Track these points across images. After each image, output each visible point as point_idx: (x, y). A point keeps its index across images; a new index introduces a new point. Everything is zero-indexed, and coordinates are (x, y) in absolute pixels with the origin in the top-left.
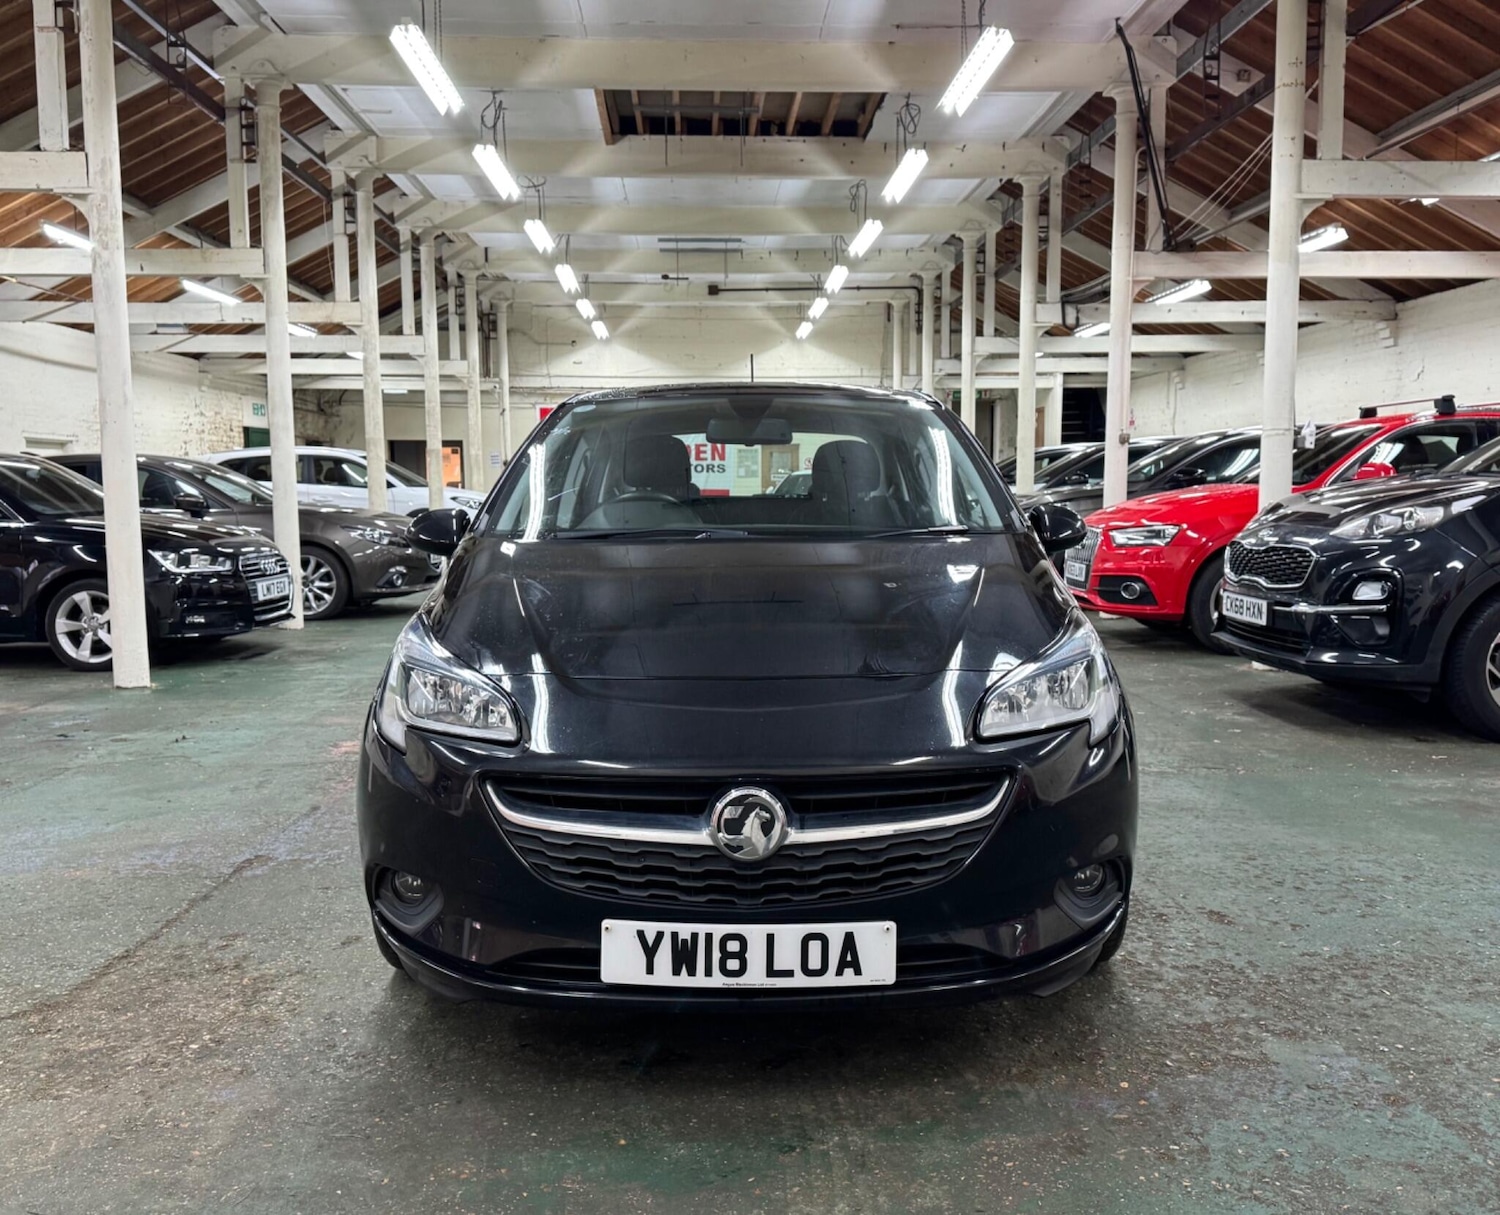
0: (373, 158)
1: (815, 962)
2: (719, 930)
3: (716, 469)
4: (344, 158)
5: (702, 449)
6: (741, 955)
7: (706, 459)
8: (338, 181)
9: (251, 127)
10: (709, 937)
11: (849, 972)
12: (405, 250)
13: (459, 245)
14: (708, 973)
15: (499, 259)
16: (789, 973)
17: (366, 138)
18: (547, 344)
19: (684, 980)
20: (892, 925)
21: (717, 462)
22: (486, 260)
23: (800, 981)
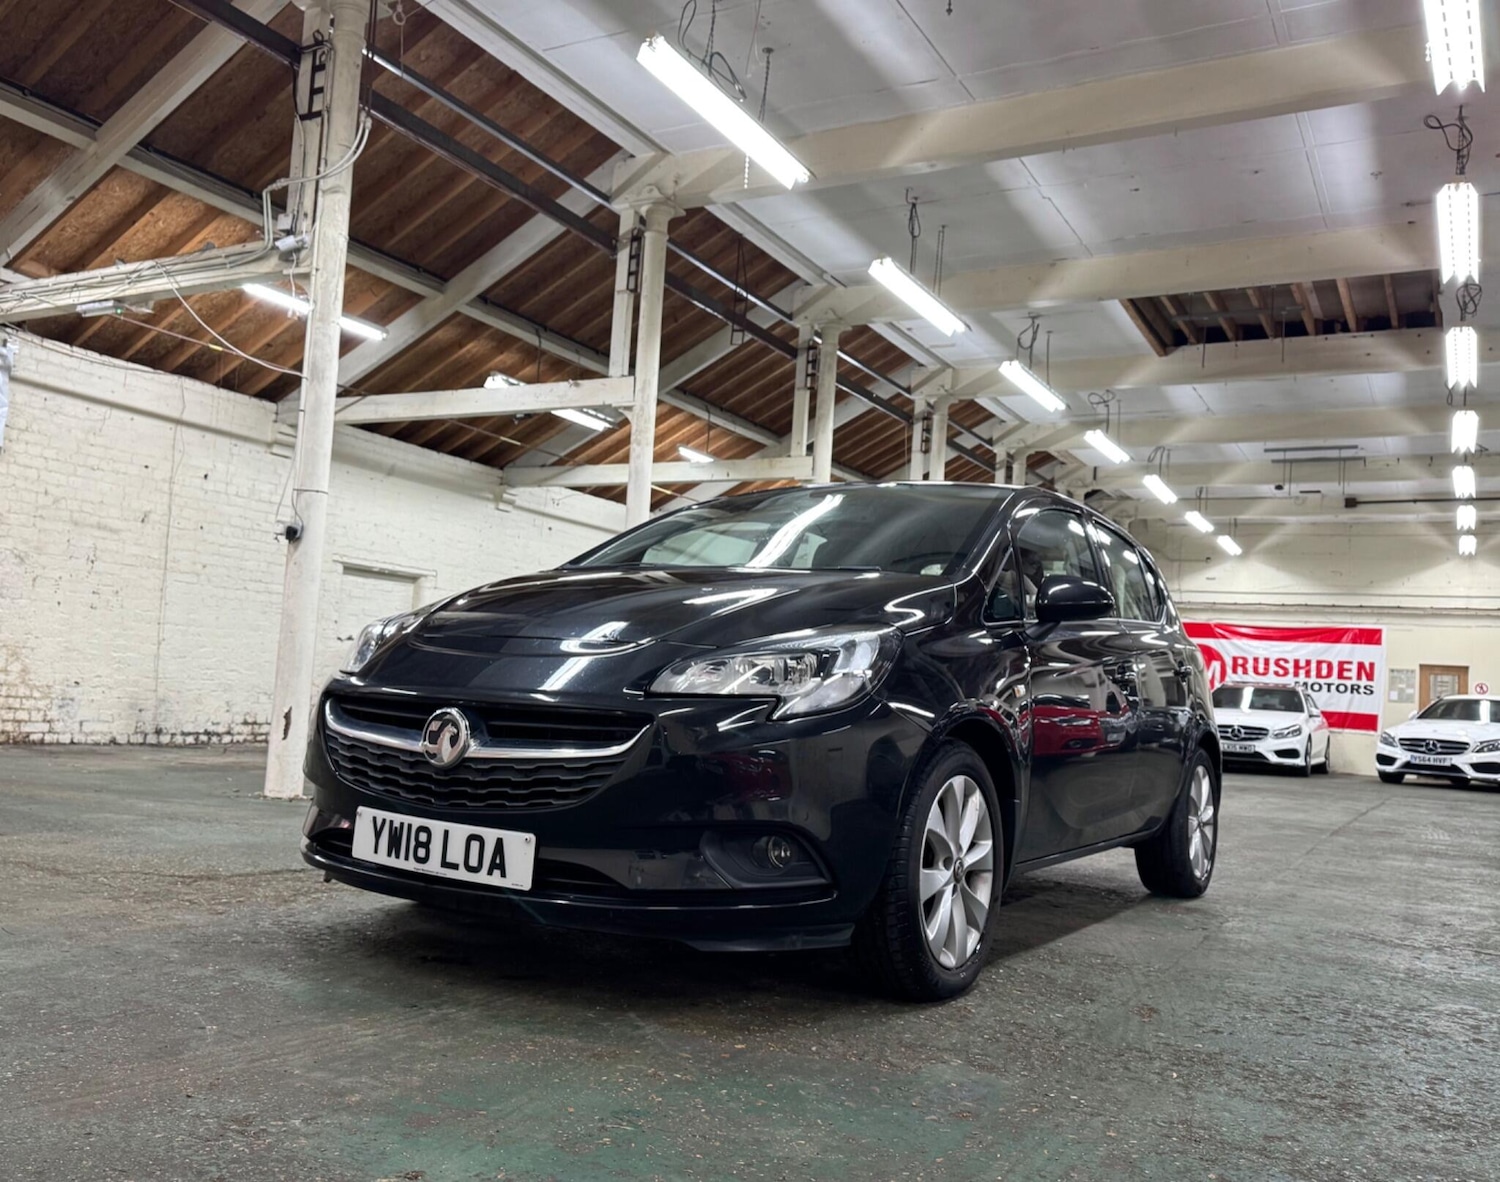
0: (948, 387)
1: (473, 862)
2: (417, 822)
3: (1362, 690)
4: (926, 389)
5: (1346, 666)
6: (426, 845)
7: (1350, 678)
8: (920, 407)
9: (814, 362)
10: (410, 826)
11: (497, 873)
12: (1000, 468)
13: (1070, 466)
14: (407, 858)
15: (1106, 477)
16: (455, 867)
17: (944, 370)
18: (1180, 560)
19: (392, 862)
20: (532, 837)
21: (1364, 682)
22: (1095, 478)
23: (462, 875)
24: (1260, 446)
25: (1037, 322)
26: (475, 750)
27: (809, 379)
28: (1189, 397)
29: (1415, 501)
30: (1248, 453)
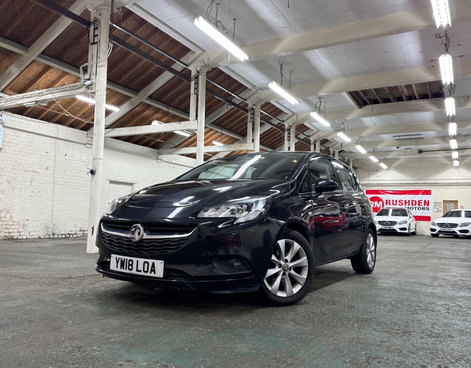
0: (295, 120)
2: (129, 258)
3: (426, 209)
4: (288, 121)
5: (421, 202)
6: (132, 265)
7: (422, 205)
8: (287, 126)
9: (253, 114)
10: (127, 259)
11: (153, 272)
12: (312, 144)
13: (334, 143)
14: (126, 269)
15: (345, 146)
16: (140, 271)
17: (294, 115)
18: (369, 171)
19: (122, 270)
20: (163, 262)
21: (426, 206)
22: (341, 146)
23: (142, 273)
24: (391, 135)
25: (321, 99)
26: (146, 236)
27: (252, 119)
28: (369, 121)
29: (440, 150)
30: (388, 137)
